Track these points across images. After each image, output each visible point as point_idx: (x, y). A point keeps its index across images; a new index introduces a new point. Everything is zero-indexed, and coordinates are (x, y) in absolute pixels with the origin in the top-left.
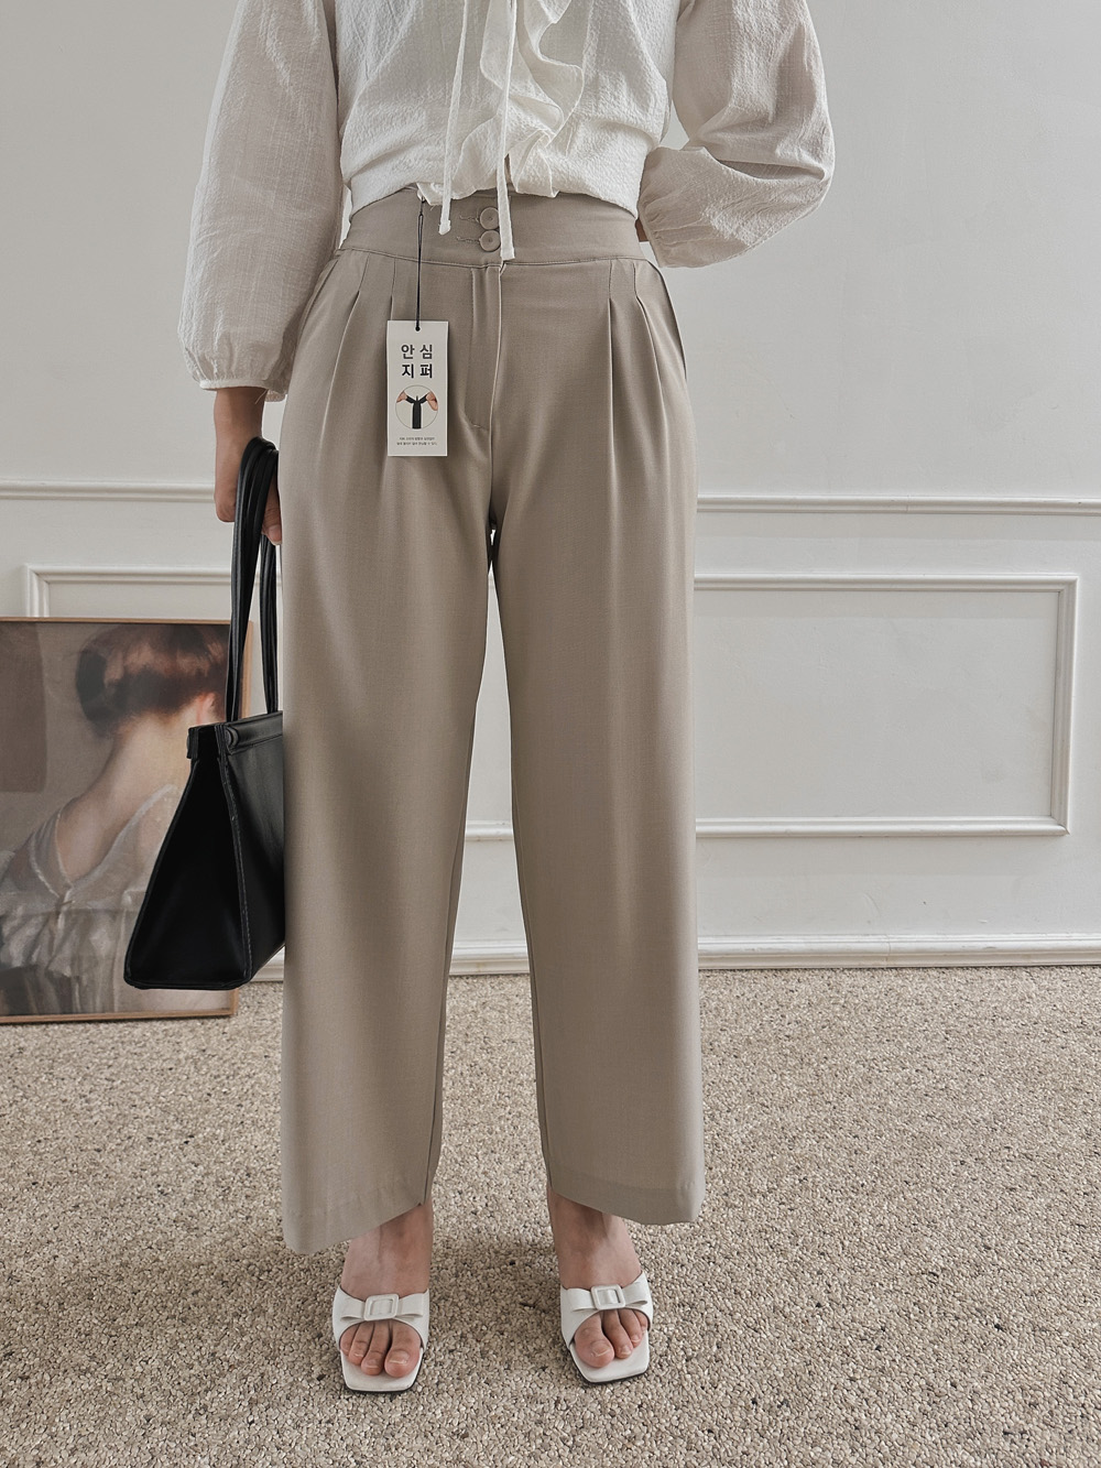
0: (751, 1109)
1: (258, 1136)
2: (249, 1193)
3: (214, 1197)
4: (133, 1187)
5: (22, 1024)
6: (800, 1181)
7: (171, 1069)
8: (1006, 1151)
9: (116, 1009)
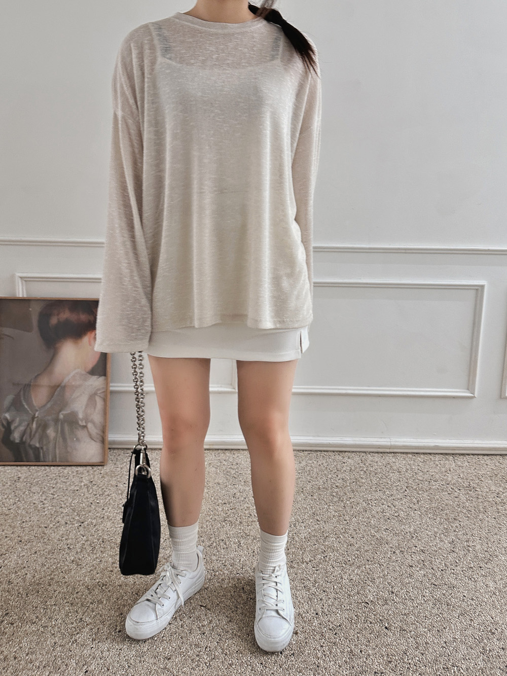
0: (312, 522)
1: (109, 524)
2: (102, 550)
3: (88, 551)
4: (58, 545)
5: (20, 466)
6: (324, 557)
7: (78, 490)
8: (414, 548)
9: (58, 461)
